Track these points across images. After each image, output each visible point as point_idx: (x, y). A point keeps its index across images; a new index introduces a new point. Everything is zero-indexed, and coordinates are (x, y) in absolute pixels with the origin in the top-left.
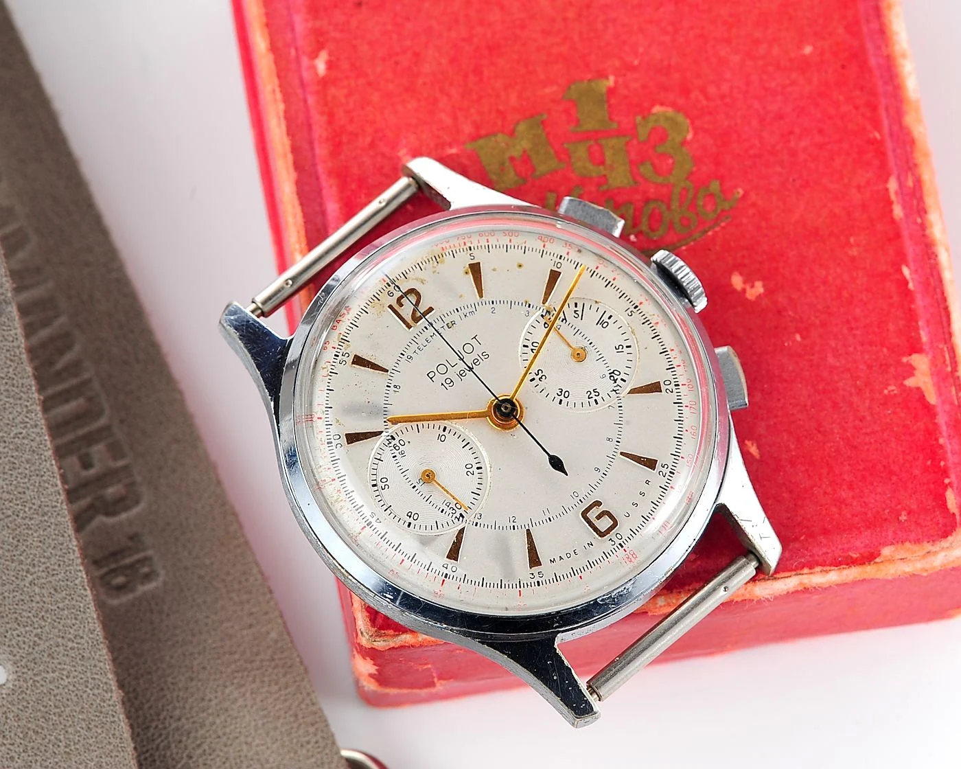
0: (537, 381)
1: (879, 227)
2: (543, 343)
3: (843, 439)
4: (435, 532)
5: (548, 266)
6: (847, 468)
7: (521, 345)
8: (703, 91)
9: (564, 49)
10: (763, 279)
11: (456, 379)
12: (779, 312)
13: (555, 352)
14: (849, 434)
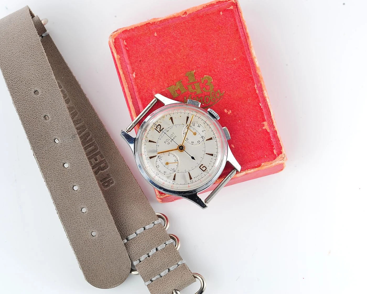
0: (187, 140)
1: (254, 95)
2: (187, 132)
4: (170, 175)
5: (186, 115)
7: (183, 133)
8: (214, 71)
9: (184, 65)
11: (170, 142)
13: (190, 134)
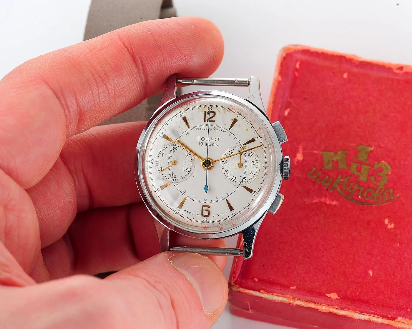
3: (400, 280)
6: (398, 289)
10: (395, 224)
12: (396, 235)
14: (402, 279)
